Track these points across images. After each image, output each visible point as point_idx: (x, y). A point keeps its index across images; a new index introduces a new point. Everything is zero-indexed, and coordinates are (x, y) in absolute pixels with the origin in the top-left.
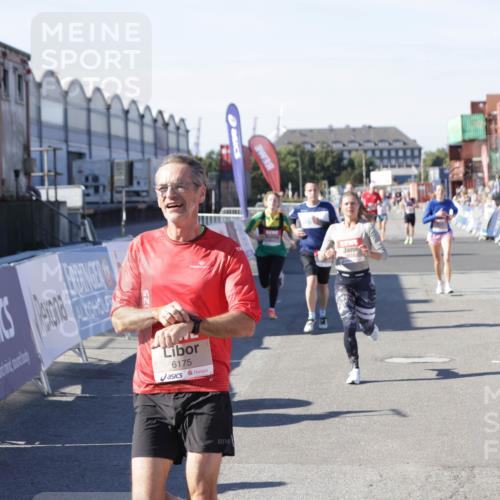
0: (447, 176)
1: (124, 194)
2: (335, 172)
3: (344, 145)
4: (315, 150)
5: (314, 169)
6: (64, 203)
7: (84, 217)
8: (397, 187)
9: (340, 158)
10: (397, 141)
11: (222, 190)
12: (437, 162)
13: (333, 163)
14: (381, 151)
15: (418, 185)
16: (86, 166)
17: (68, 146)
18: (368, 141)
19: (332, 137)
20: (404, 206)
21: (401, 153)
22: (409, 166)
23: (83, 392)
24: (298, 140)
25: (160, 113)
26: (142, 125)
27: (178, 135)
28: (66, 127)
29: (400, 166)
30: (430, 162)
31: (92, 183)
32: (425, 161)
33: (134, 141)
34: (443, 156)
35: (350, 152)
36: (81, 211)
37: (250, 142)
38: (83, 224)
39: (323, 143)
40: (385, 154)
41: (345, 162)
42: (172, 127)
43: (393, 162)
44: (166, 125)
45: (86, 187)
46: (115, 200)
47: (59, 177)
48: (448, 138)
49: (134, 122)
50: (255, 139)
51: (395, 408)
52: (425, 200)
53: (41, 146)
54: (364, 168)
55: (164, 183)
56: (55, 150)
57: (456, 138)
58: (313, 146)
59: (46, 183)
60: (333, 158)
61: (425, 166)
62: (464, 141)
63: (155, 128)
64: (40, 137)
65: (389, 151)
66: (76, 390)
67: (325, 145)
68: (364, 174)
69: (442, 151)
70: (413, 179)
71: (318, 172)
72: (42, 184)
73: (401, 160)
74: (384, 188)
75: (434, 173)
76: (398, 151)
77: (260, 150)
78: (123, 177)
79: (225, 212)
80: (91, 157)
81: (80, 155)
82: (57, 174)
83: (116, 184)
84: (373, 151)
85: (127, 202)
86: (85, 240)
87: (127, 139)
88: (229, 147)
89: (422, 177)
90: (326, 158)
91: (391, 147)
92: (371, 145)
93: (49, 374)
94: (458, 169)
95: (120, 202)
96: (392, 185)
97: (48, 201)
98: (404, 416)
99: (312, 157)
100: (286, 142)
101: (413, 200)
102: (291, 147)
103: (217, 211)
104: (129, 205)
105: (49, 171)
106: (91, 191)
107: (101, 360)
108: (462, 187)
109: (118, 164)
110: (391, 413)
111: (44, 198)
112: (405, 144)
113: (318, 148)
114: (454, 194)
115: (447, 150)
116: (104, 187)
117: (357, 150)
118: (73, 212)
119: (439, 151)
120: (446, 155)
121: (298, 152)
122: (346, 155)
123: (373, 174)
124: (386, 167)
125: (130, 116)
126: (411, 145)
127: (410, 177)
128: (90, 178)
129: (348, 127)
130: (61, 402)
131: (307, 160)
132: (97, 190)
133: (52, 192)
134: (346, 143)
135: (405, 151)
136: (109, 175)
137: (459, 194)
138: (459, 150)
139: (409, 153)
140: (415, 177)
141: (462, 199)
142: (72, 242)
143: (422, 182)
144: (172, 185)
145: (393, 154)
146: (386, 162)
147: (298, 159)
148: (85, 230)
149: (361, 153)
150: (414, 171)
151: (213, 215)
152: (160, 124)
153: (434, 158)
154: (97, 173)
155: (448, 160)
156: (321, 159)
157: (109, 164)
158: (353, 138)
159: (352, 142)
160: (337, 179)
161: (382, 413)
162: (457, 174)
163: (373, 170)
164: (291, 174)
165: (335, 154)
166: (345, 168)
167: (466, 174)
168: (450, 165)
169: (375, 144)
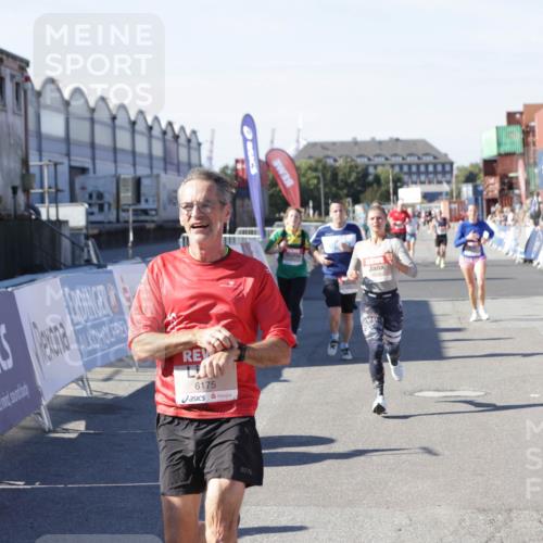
0: (481, 192)
1: (131, 212)
2: (359, 188)
3: (369, 159)
4: (337, 164)
5: (337, 185)
6: (67, 222)
7: (87, 237)
8: (428, 205)
9: (365, 173)
10: (427, 155)
11: (237, 208)
12: (470, 178)
13: (358, 179)
14: (410, 166)
15: (450, 203)
16: (90, 183)
17: (70, 160)
18: (395, 155)
19: (357, 151)
20: (435, 227)
21: (431, 168)
22: (440, 182)
23: (87, 428)
24: (320, 154)
25: (170, 124)
26: (150, 137)
27: (189, 148)
28: (67, 139)
29: (430, 183)
30: (463, 179)
31: (96, 201)
32: (457, 177)
33: (142, 155)
34: (477, 171)
35: (375, 167)
36: (84, 231)
37: (267, 156)
38: (87, 246)
39: (347, 157)
40: (414, 169)
41: (371, 178)
42: (182, 140)
43: (423, 178)
44: (176, 137)
45: (90, 205)
46: (121, 219)
47: (60, 195)
48: (482, 151)
49: (142, 134)
50: (273, 152)
51: (426, 445)
52: (457, 220)
53: (41, 160)
54: (391, 184)
55: (189, 201)
56: (56, 165)
57: (491, 151)
58: (335, 160)
59: (47, 200)
60: (358, 173)
61: (457, 182)
62: (500, 155)
63: (164, 141)
64: (40, 150)
65: (418, 166)
66: (80, 426)
67: (349, 160)
68: (391, 191)
69: (477, 165)
70: (444, 196)
71: (342, 189)
72: (43, 202)
73: (431, 176)
74: (413, 206)
75: (467, 190)
76: (428, 165)
77: (278, 164)
78: (130, 194)
79: (240, 233)
80: (94, 172)
81: (84, 171)
82: (58, 191)
83: (123, 202)
84: (401, 166)
85: (134, 222)
86: (88, 262)
87: (134, 153)
88: (245, 161)
89: (454, 195)
90: (350, 173)
91: (420, 161)
92: (399, 160)
93: (50, 408)
94: (493, 186)
95: (127, 222)
96: (422, 203)
97: (49, 220)
98: (435, 454)
99: (335, 172)
100: (306, 156)
101: (445, 219)
102: (312, 162)
103: (232, 231)
104: (136, 224)
105: (50, 188)
106: (95, 209)
107: (106, 394)
108: (497, 205)
109: (124, 179)
110: (421, 451)
111: (44, 217)
112: (435, 158)
113: (341, 162)
114: (489, 212)
115: (481, 165)
116: (110, 205)
117: (383, 165)
118: (76, 232)
119: (472, 165)
120: (480, 170)
121: (320, 167)
122: (371, 170)
123: (400, 191)
124: (415, 183)
125: (137, 127)
126: (442, 160)
127: (440, 194)
128: (94, 196)
129: (373, 140)
130: (63, 439)
131: (329, 175)
132: (101, 208)
133: (53, 211)
134: (372, 158)
135: (435, 166)
136: (114, 191)
137: (494, 213)
138: (494, 165)
139: (439, 168)
140: (447, 194)
141: (498, 218)
142: (74, 265)
143: (454, 200)
144: (198, 203)
145: (422, 168)
146: (414, 178)
147: (320, 175)
148: (89, 251)
149: (388, 168)
150: (445, 188)
151: (227, 235)
152: (169, 136)
153: (467, 173)
154: (101, 190)
155: (482, 175)
156: (344, 174)
157: (114, 180)
158: (378, 152)
159: (378, 156)
160: (362, 196)
161: (412, 451)
162: (492, 191)
163: (401, 187)
164: (312, 191)
165: (359, 169)
166: (370, 184)
167: (501, 191)
168: (484, 181)
169: (403, 159)
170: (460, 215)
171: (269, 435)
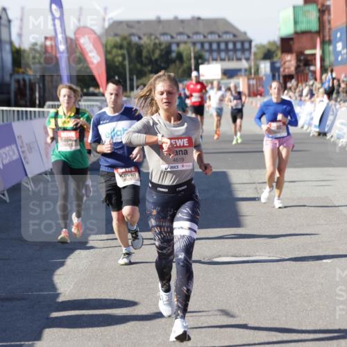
0: (279, 68)
3: (172, 37)
4: (142, 42)
5: (141, 62)
8: (227, 81)
9: (168, 50)
10: (227, 33)
11: (46, 83)
12: (268, 55)
13: (161, 56)
14: (211, 44)
15: (249, 79)
18: (197, 33)
19: (160, 29)
21: (231, 46)
22: (239, 59)
24: (125, 32)
29: (229, 60)
30: (261, 55)
32: (255, 54)
34: (273, 48)
35: (178, 44)
37: (75, 34)
39: (151, 35)
40: (215, 46)
41: (174, 55)
43: (223, 55)
48: (279, 29)
50: (80, 30)
51: (224, 308)
52: (255, 95)
54: (193, 61)
57: (288, 30)
58: (140, 38)
60: (161, 50)
61: (256, 59)
62: (296, 33)
65: (219, 44)
67: (153, 37)
68: (193, 67)
69: (274, 43)
70: (243, 73)
71: (145, 65)
73: (231, 53)
75: (265, 67)
76: (228, 43)
79: (49, 107)
84: (202, 44)
89: (253, 71)
90: (153, 51)
91: (221, 39)
92: (200, 38)
94: (289, 62)
96: (222, 79)
99: (139, 49)
100: (112, 34)
101: (240, 93)
102: (118, 39)
103: (41, 105)
110: (219, 313)
112: (235, 36)
113: (145, 41)
115: (279, 43)
117: (185, 43)
119: (270, 43)
120: (277, 47)
121: (125, 43)
122: (174, 47)
123: (202, 67)
124: (215, 60)
126: (241, 38)
127: (239, 70)
129: (176, 18)
131: (134, 52)
134: (175, 36)
135: (235, 44)
137: (290, 88)
138: (291, 42)
139: (239, 46)
140: (246, 70)
143: (253, 76)
145: (223, 46)
146: (215, 55)
147: (125, 52)
149: (190, 45)
150: (244, 64)
151: (37, 109)
153: (265, 51)
155: (279, 53)
156: (148, 51)
158: (181, 30)
159: (181, 34)
161: (211, 313)
162: (289, 68)
163: (202, 63)
164: (117, 67)
165: (163, 47)
166: (173, 61)
167: (297, 67)
168: (281, 59)
169: (205, 37)
170: (258, 91)
171: (76, 298)
